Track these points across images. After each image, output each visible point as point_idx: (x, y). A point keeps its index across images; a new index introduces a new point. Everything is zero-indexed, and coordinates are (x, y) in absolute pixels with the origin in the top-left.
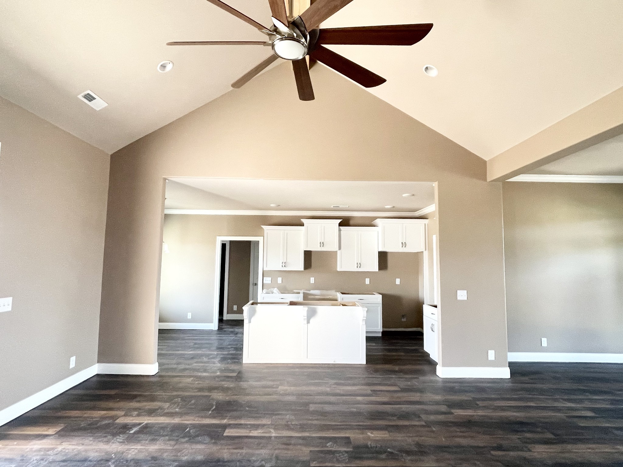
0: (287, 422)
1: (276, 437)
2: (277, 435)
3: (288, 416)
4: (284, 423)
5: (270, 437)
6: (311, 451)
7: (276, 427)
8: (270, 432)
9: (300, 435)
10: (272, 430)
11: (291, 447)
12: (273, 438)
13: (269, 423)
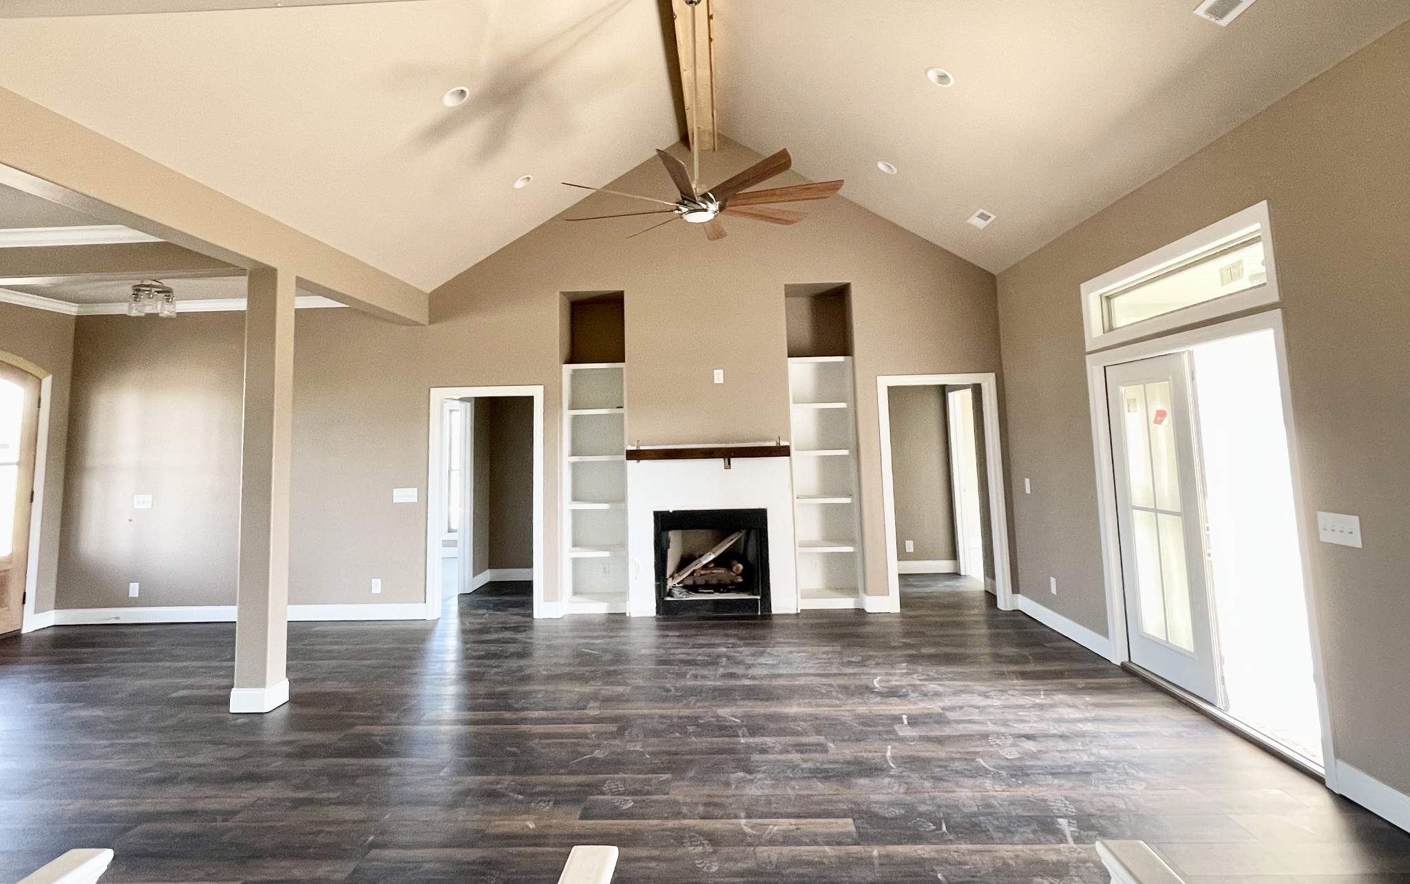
0: (714, 852)
1: (736, 817)
2: (735, 821)
3: (715, 869)
4: (724, 850)
5: (749, 816)
6: (667, 794)
7: (740, 839)
8: (752, 827)
9: (686, 822)
10: (748, 830)
11: (705, 800)
12: (743, 815)
13: (760, 849)
